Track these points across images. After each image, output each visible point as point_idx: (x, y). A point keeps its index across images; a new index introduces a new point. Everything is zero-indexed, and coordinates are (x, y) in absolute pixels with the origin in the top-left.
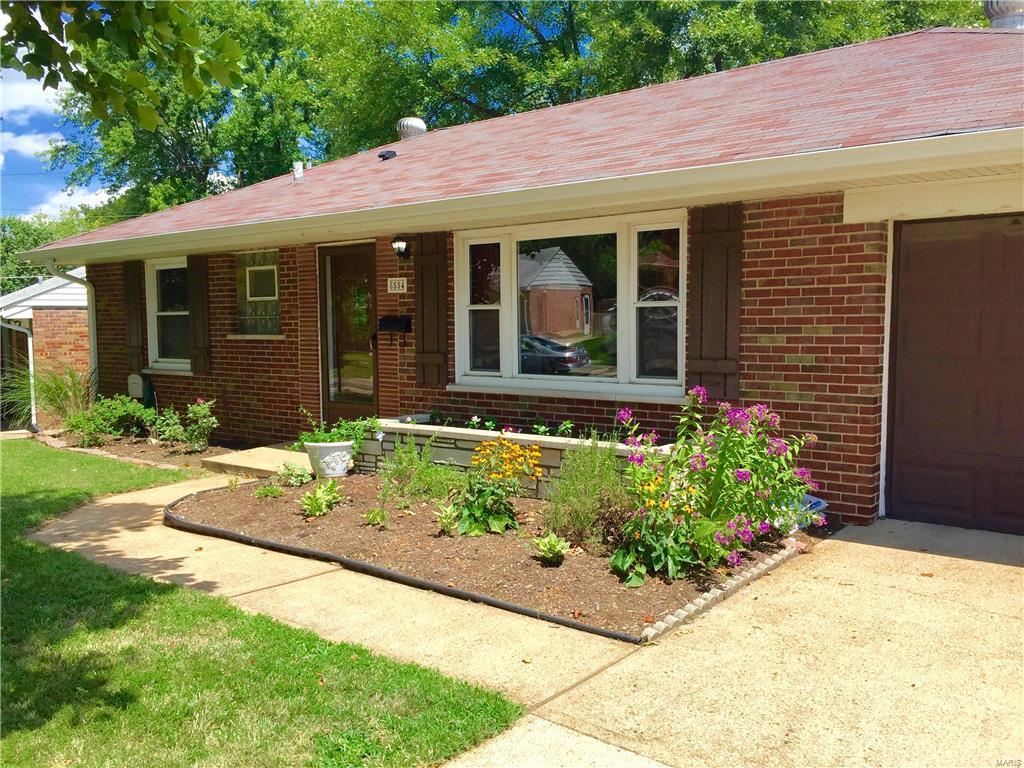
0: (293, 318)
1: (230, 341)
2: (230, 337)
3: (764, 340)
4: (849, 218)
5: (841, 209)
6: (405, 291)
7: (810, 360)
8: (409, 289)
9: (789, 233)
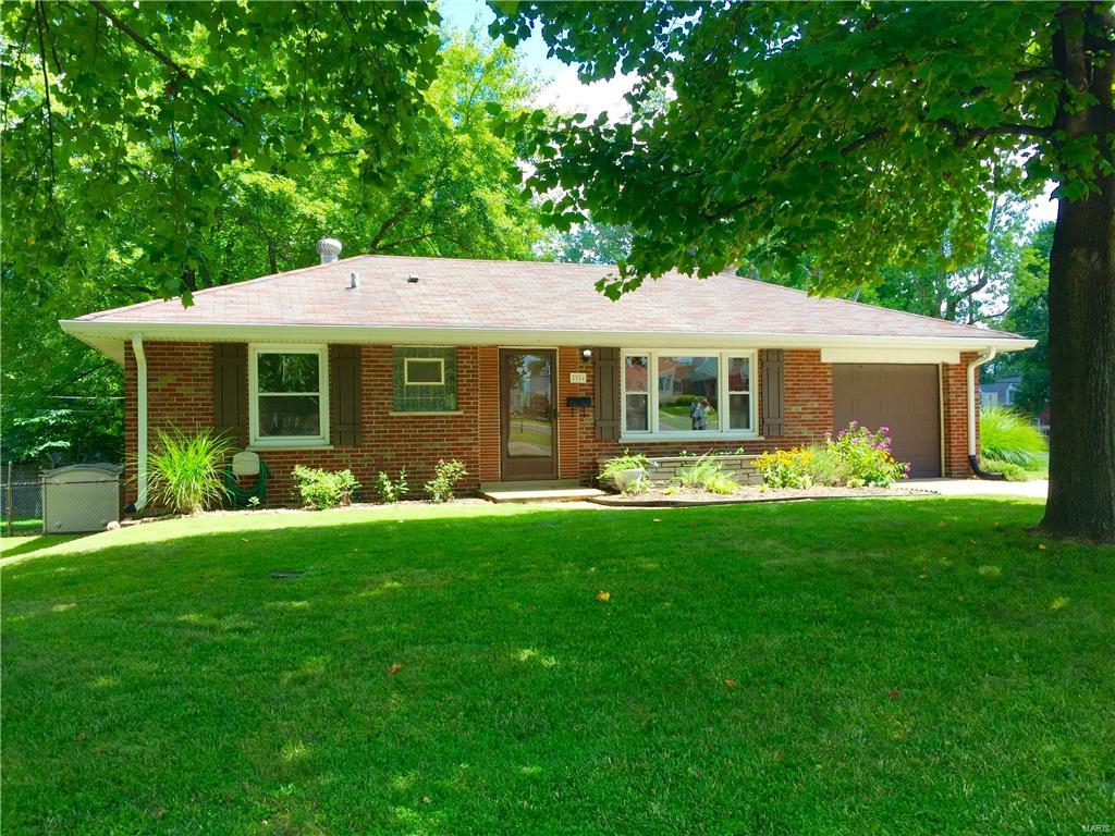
0: (471, 399)
1: (392, 417)
2: (392, 414)
3: (794, 409)
4: (824, 360)
5: (819, 356)
6: (585, 382)
7: (810, 417)
8: (588, 381)
9: (801, 364)
